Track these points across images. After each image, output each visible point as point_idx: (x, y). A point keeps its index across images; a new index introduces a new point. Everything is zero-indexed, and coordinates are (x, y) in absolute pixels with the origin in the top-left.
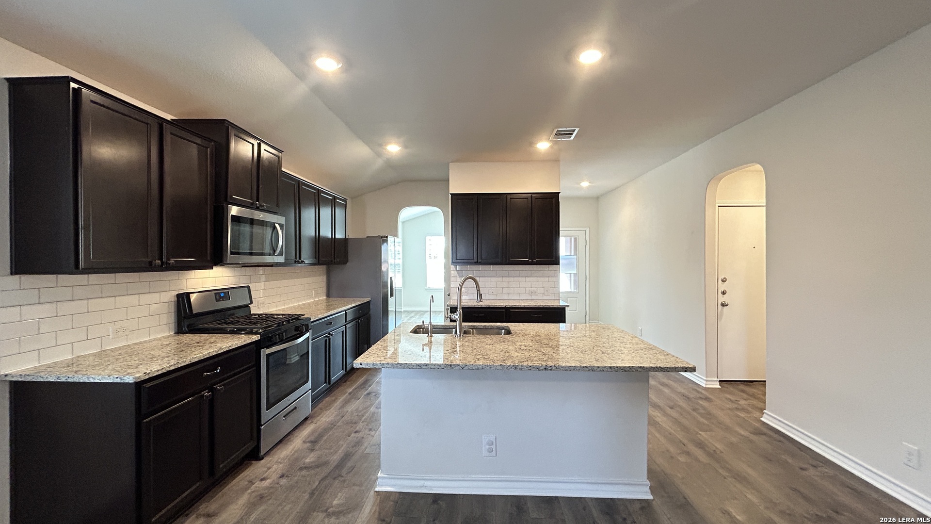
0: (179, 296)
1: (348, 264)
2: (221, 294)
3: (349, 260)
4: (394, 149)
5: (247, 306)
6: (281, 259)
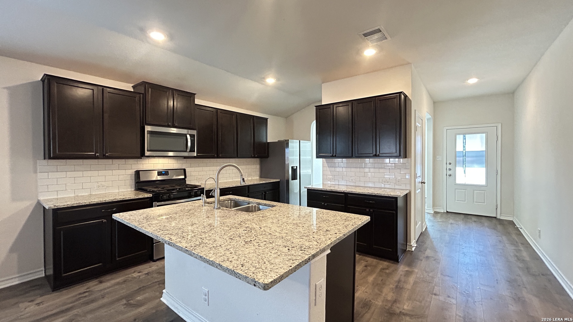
3: (270, 156)
4: (271, 81)
5: (183, 179)
6: (195, 154)
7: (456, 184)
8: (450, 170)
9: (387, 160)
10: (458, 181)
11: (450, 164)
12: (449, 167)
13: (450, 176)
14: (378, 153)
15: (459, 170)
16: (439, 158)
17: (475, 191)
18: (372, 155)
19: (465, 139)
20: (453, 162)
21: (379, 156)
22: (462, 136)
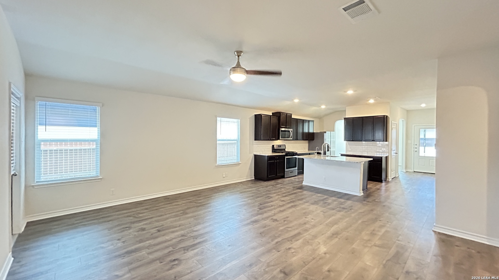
0: (273, 145)
1: (314, 141)
2: (280, 146)
3: (315, 139)
4: (323, 107)
5: (285, 149)
6: (292, 139)
7: (419, 156)
8: (416, 148)
9: (378, 143)
10: (420, 155)
11: (416, 145)
12: (415, 146)
13: (416, 151)
14: (374, 140)
15: (422, 149)
16: (409, 142)
17: (431, 160)
18: (371, 140)
19: (425, 131)
20: (418, 144)
21: (374, 141)
22: (423, 130)
